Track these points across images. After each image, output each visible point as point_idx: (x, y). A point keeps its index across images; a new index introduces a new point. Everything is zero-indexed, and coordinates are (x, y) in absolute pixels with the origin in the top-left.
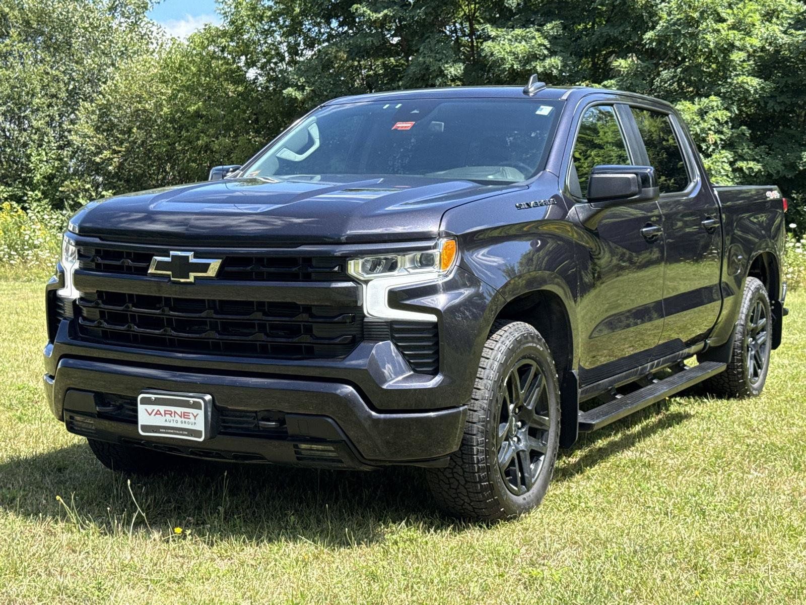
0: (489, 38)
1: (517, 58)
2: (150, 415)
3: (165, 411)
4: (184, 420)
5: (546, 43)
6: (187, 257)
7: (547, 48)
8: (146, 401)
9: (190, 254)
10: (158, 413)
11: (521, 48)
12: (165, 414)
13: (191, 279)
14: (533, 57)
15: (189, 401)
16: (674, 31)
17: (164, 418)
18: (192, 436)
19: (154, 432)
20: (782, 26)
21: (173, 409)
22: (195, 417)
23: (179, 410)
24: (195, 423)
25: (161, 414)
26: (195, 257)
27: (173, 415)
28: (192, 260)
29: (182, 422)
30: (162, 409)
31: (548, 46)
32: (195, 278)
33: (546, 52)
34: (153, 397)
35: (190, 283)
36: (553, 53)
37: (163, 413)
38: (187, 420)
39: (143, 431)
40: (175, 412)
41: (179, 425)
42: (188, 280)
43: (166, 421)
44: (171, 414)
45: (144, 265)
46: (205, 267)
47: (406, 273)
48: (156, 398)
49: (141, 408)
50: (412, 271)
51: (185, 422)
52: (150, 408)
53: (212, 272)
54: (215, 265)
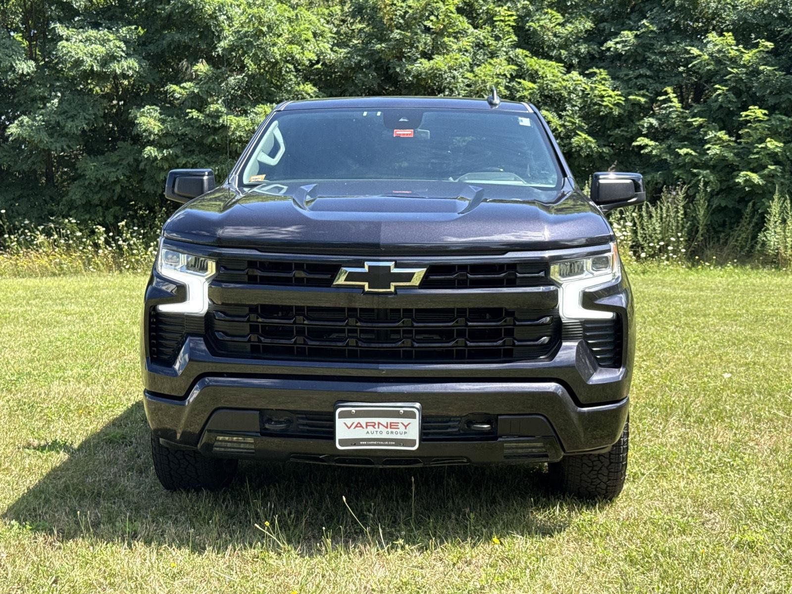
0: (61, 38)
1: (96, 59)
2: (349, 428)
3: (367, 423)
4: (389, 430)
5: (123, 45)
6: (389, 267)
7: (123, 51)
8: (343, 415)
9: (392, 264)
10: (359, 425)
11: (100, 50)
12: (367, 426)
13: (392, 289)
14: (111, 58)
15: (399, 411)
16: (248, 42)
17: (365, 430)
18: (400, 445)
19: (352, 445)
20: (328, 43)
21: (376, 420)
22: (406, 427)
23: (384, 421)
24: (405, 433)
25: (361, 426)
26: (396, 266)
27: (376, 426)
28: (394, 270)
29: (388, 433)
30: (363, 421)
31: (125, 49)
32: (396, 287)
33: (123, 54)
34: (353, 410)
35: (390, 293)
36: (129, 55)
37: (364, 426)
38: (394, 430)
39: (341, 445)
40: (379, 423)
41: (384, 436)
42: (388, 290)
43: (368, 432)
44: (373, 426)
45: (329, 276)
46: (410, 277)
47: (591, 276)
48: (356, 411)
49: (340, 423)
50: (596, 273)
51: (392, 433)
52: (349, 421)
53: (416, 281)
54: (419, 274)
